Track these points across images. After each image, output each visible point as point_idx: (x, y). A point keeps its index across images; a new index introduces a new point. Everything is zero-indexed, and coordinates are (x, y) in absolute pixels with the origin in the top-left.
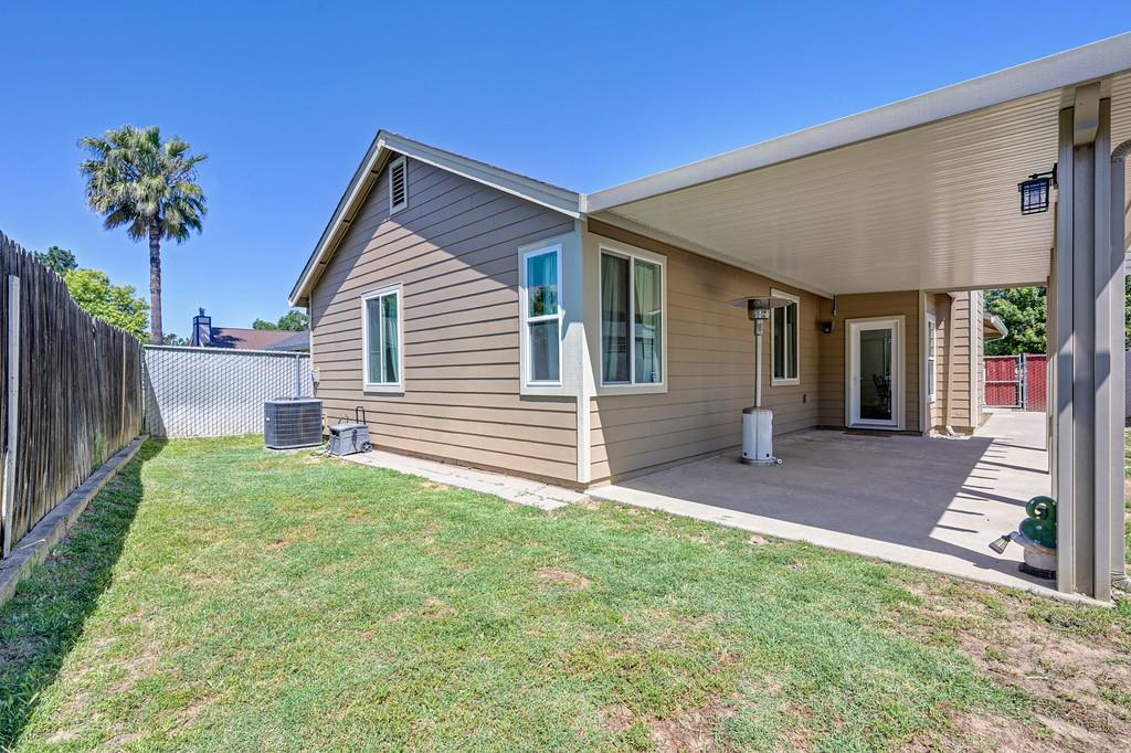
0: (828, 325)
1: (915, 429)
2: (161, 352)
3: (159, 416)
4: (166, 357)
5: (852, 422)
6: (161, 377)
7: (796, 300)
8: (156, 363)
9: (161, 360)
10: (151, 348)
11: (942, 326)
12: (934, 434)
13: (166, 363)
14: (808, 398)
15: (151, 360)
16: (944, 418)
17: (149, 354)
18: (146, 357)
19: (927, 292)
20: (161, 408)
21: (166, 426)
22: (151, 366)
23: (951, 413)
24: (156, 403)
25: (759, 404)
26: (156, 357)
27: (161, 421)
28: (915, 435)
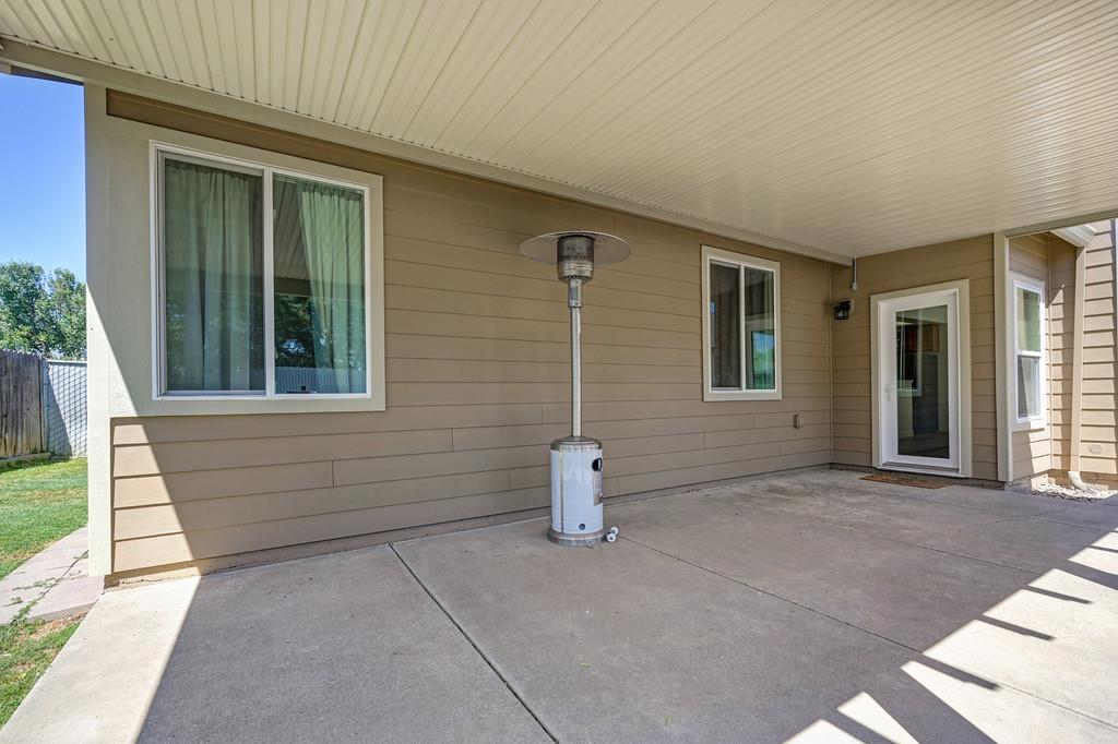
0: (845, 306)
1: (988, 476)
2: (67, 368)
3: (65, 434)
4: (72, 373)
5: (884, 461)
6: (67, 392)
7: (771, 268)
8: (61, 379)
9: (67, 376)
10: (56, 363)
11: (1060, 297)
12: (1041, 484)
13: (72, 379)
14: (801, 421)
15: (55, 376)
16: (1066, 456)
17: (53, 370)
18: (50, 373)
19: (1008, 234)
20: (67, 426)
21: (72, 445)
22: (56, 381)
23: (1079, 448)
24: (61, 420)
25: (577, 432)
26: (61, 373)
27: (66, 439)
28: (990, 487)
